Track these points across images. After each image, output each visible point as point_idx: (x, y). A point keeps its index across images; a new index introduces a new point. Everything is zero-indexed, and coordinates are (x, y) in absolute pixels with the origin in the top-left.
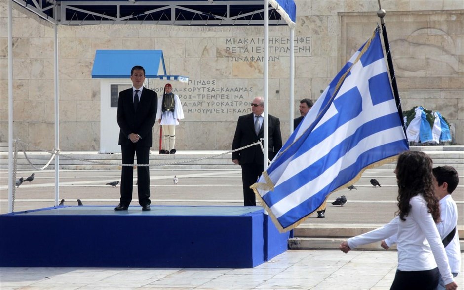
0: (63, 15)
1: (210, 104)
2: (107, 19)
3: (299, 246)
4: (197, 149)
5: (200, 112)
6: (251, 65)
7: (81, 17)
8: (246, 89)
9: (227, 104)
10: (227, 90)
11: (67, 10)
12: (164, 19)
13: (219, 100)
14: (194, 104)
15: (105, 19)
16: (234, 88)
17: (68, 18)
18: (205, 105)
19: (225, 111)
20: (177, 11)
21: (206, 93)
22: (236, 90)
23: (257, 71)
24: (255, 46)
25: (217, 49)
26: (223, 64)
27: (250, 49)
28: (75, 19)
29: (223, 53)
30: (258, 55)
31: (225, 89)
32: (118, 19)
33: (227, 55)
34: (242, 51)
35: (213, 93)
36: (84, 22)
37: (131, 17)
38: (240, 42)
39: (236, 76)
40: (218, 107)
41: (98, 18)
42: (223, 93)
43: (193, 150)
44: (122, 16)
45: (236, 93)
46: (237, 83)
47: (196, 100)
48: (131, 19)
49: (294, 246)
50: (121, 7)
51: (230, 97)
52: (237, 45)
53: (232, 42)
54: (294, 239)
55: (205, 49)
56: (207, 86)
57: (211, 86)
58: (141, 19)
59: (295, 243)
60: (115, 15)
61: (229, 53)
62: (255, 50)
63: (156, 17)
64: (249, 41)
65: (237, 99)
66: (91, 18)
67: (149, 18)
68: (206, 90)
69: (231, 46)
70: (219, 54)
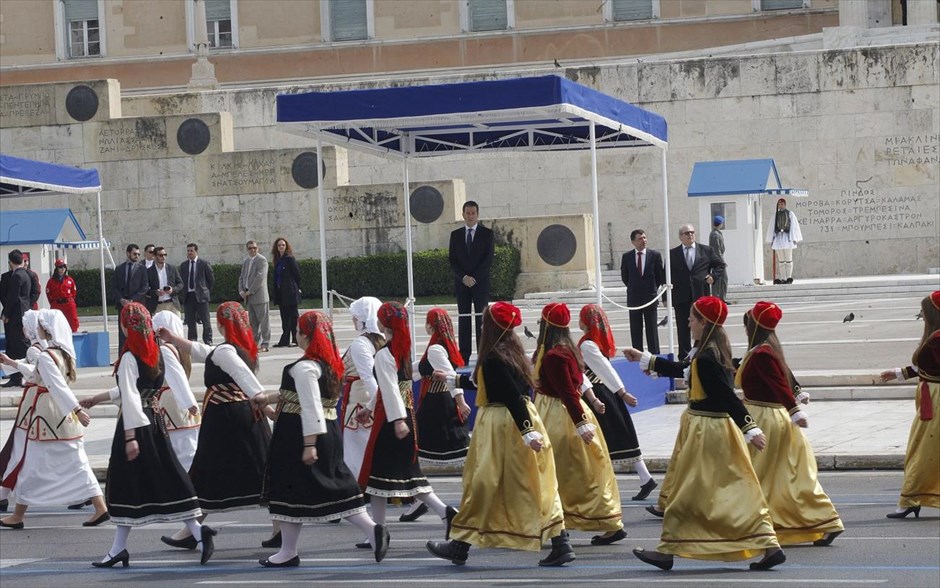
0: (413, 147)
1: (870, 219)
2: (460, 148)
3: (679, 400)
4: (855, 275)
5: (857, 229)
6: (918, 169)
7: (432, 147)
8: (913, 199)
9: (890, 217)
10: (890, 200)
11: (417, 140)
12: (521, 145)
13: (880, 213)
14: (850, 220)
15: (456, 148)
16: (898, 198)
17: (418, 150)
18: (863, 220)
19: (888, 226)
20: (536, 135)
21: (864, 205)
22: (901, 199)
23: (926, 176)
24: (922, 145)
25: (876, 151)
26: (883, 168)
27: (915, 149)
28: (424, 150)
29: (883, 155)
30: (926, 155)
31: (887, 200)
32: (472, 147)
33: (887, 157)
34: (907, 152)
35: (872, 205)
36: (435, 153)
37: (485, 144)
38: (904, 140)
39: (900, 183)
40: (878, 222)
41: (450, 148)
42: (884, 204)
43: (850, 276)
44: (475, 143)
45: (901, 204)
46: (901, 191)
47: (852, 214)
48: (484, 147)
49: (674, 400)
50: (474, 134)
51: (893, 208)
52: (899, 145)
53: (894, 141)
54: (676, 391)
55: (861, 150)
56: (865, 197)
57: (870, 197)
58: (496, 146)
59: (674, 396)
60: (467, 143)
61: (890, 155)
62: (922, 150)
63: (512, 143)
64: (914, 140)
65: (903, 211)
66: (442, 148)
67: (505, 144)
68: (864, 201)
69: (892, 146)
70: (878, 157)
